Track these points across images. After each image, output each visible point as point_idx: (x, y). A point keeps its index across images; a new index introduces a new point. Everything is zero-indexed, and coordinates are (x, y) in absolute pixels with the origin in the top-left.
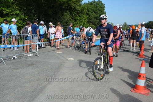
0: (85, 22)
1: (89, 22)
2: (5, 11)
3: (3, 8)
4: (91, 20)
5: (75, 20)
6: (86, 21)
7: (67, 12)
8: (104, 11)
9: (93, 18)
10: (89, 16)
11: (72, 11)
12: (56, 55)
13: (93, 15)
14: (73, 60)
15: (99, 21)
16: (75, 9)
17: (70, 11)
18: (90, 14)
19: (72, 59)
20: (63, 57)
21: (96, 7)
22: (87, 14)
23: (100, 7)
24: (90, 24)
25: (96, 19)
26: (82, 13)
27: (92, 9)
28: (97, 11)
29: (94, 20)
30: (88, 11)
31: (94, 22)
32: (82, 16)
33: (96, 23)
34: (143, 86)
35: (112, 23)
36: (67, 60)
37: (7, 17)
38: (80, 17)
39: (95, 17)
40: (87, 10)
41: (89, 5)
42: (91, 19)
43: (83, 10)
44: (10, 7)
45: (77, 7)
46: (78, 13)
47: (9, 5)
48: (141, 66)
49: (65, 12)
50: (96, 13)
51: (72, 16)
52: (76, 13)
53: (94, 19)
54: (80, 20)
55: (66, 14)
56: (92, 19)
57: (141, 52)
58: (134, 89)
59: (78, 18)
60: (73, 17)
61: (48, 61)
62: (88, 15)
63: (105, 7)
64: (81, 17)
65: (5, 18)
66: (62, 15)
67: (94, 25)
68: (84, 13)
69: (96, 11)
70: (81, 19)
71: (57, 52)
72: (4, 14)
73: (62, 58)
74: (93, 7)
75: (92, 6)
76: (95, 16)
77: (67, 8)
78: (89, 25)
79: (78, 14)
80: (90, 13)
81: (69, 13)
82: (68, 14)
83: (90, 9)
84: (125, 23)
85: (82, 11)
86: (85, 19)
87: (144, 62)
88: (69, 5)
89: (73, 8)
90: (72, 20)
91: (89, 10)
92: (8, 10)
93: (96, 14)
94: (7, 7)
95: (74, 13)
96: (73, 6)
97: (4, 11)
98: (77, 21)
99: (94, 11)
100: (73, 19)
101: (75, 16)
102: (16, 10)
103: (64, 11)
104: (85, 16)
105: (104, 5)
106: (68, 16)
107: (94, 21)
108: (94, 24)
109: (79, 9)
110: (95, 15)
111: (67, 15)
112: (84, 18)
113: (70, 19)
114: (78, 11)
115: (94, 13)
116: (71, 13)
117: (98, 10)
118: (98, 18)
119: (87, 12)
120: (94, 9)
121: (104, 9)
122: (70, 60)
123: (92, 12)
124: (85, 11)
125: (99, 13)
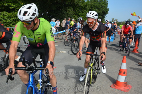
2: (12, 6)
3: (10, 4)
5: (78, 15)
7: (71, 8)
8: (107, 8)
11: (76, 7)
14: (65, 53)
15: (101, 17)
16: (78, 5)
17: (73, 7)
21: (100, 4)
23: (104, 4)
26: (85, 9)
27: (95, 5)
32: (85, 12)
34: (123, 83)
35: (116, 19)
37: (13, 12)
38: (83, 12)
41: (92, 2)
43: (86, 6)
44: (17, 3)
45: (80, 4)
47: (16, 1)
48: (122, 62)
51: (75, 11)
52: (79, 9)
54: (82, 16)
55: (69, 9)
57: (135, 47)
58: (115, 84)
59: (80, 14)
63: (108, 4)
65: (11, 13)
66: (66, 11)
69: (99, 7)
70: (84, 15)
72: (11, 9)
74: (96, 4)
75: (95, 2)
76: (98, 12)
77: (70, 4)
81: (72, 9)
82: (71, 10)
83: (94, 5)
84: (129, 19)
85: (84, 7)
87: (125, 57)
88: (72, 2)
89: (76, 4)
90: (75, 15)
91: (92, 6)
92: (14, 6)
93: (99, 10)
94: (14, 2)
95: (77, 9)
96: (76, 3)
97: (10, 6)
99: (97, 8)
100: (76, 14)
101: (78, 12)
102: (21, 5)
103: (67, 7)
105: (107, 1)
106: (71, 11)
109: (82, 6)
113: (73, 15)
114: (81, 7)
116: (74, 9)
117: (101, 7)
119: (91, 8)
120: (97, 5)
121: (107, 6)
122: (62, 53)
123: (95, 8)
124: (88, 7)
125: (101, 9)
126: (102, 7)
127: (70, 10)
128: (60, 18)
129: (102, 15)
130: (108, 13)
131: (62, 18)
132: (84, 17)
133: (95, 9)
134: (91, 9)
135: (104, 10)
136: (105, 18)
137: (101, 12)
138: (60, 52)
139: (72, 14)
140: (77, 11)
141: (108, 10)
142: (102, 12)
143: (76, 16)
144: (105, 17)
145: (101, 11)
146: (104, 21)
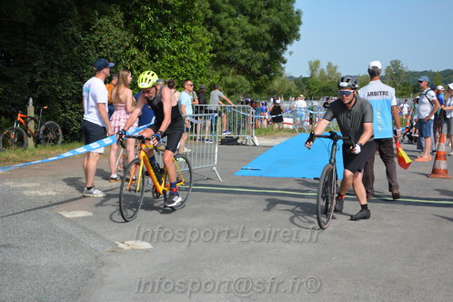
0: (202, 64)
1: (218, 62)
4: (228, 54)
5: (153, 51)
6: (207, 56)
7: (111, 14)
8: (290, 8)
9: (239, 43)
10: (221, 31)
11: (137, 6)
12: (62, 226)
13: (237, 30)
14: (147, 251)
15: (266, 55)
17: (124, 8)
18: (224, 23)
19: (146, 245)
20: (97, 235)
22: (210, 23)
24: (225, 69)
25: (256, 48)
26: (185, 20)
28: (256, 10)
29: (245, 52)
30: (216, 9)
31: (243, 62)
32: (186, 33)
33: (255, 68)
35: (329, 64)
36: (115, 250)
38: (174, 36)
39: (247, 39)
40: (208, 5)
42: (228, 49)
43: (190, 3)
46: (165, 20)
49: (102, 14)
50: (253, 18)
51: (136, 30)
52: (154, 16)
53: (245, 46)
54: (174, 53)
55: (106, 20)
56: (233, 46)
59: (163, 42)
60: (141, 36)
61: (21, 260)
62: (214, 29)
64: (182, 39)
66: (87, 28)
67: (243, 78)
68: (197, 18)
69: (253, 7)
70: (180, 49)
71: (68, 215)
73: (94, 244)
76: (250, 33)
78: (223, 75)
79: (165, 24)
80: (223, 19)
81: (119, 16)
82: (114, 23)
84: (395, 64)
85: (183, 8)
86: (201, 49)
90: (135, 51)
93: (254, 24)
95: (146, 18)
98: (161, 58)
99: (242, 10)
100: (140, 47)
101: (151, 33)
103: (94, 8)
104: (199, 30)
106: (116, 31)
107: (243, 57)
108: (243, 70)
110: (249, 27)
111: (111, 29)
112: (194, 41)
113: (128, 48)
114: (167, 6)
115: (242, 20)
116: (128, 18)
117: (261, 3)
118: (265, 43)
119: (210, 13)
122: (133, 249)
123: (234, 11)
124: (200, 6)
125: (265, 17)
126: (266, 8)
127: (111, 26)
128: (59, 67)
129: (268, 48)
130: (298, 37)
131: (68, 70)
132: (181, 59)
133: (231, 16)
134: (210, 19)
135: (276, 19)
136: (285, 62)
137: (263, 30)
138: (121, 245)
139: (119, 47)
140: (148, 28)
141: (300, 23)
142: (270, 32)
143: (143, 57)
144: (285, 55)
145: (266, 27)
146: (281, 75)
